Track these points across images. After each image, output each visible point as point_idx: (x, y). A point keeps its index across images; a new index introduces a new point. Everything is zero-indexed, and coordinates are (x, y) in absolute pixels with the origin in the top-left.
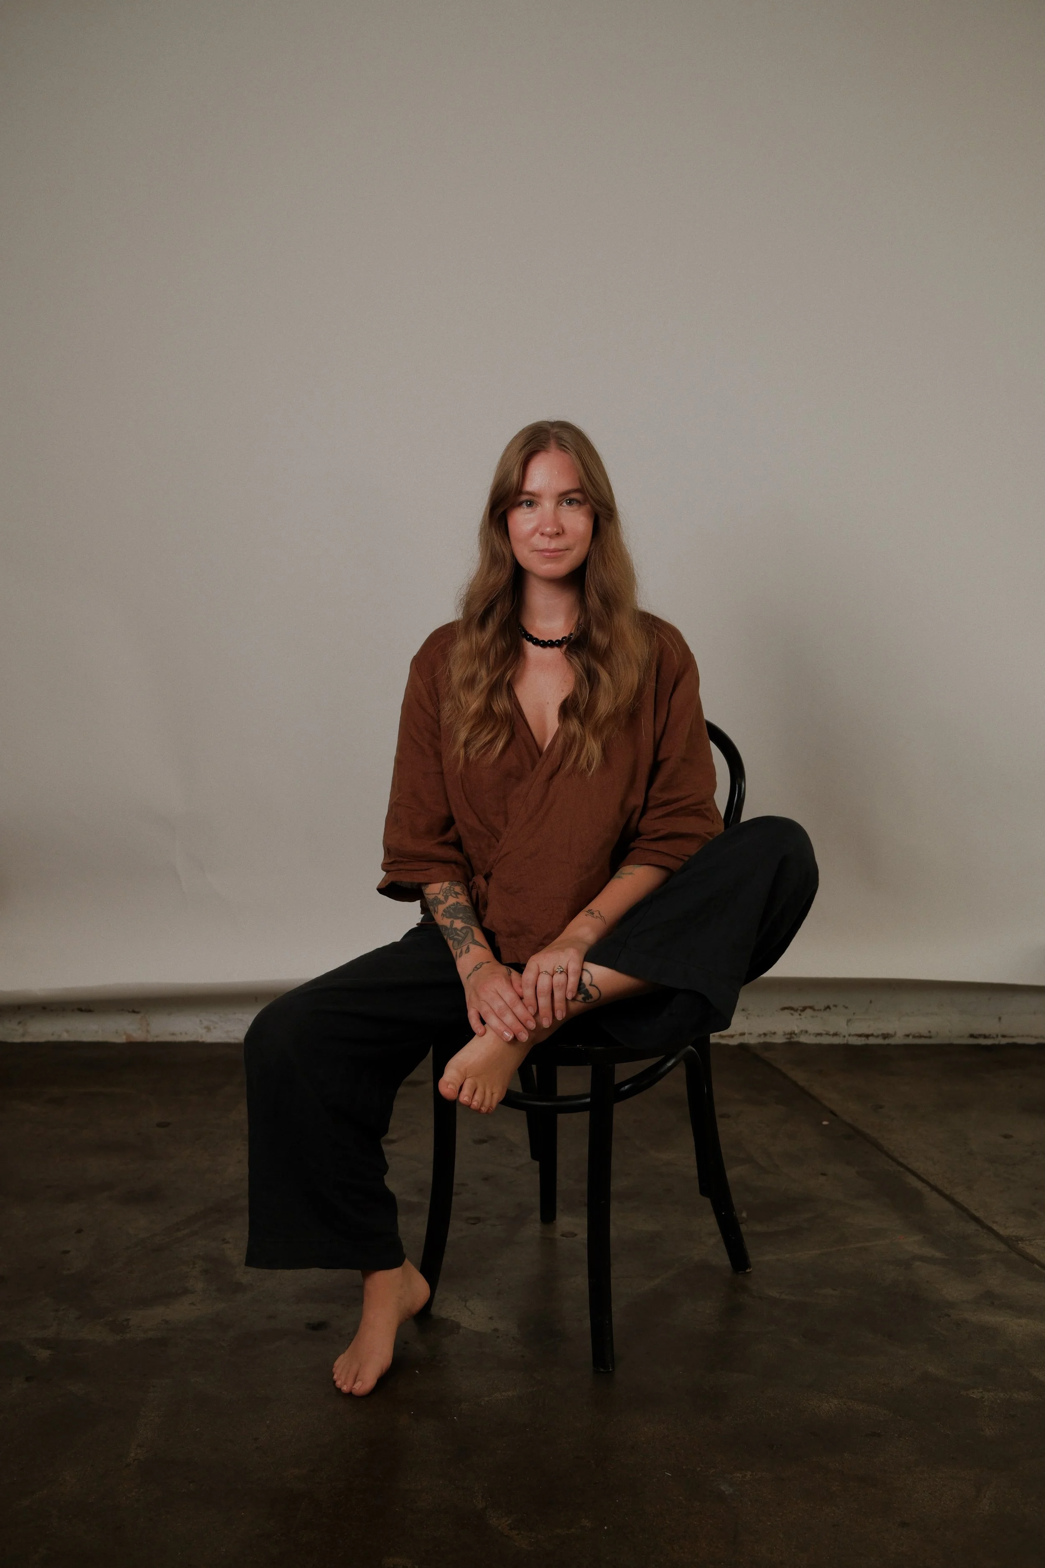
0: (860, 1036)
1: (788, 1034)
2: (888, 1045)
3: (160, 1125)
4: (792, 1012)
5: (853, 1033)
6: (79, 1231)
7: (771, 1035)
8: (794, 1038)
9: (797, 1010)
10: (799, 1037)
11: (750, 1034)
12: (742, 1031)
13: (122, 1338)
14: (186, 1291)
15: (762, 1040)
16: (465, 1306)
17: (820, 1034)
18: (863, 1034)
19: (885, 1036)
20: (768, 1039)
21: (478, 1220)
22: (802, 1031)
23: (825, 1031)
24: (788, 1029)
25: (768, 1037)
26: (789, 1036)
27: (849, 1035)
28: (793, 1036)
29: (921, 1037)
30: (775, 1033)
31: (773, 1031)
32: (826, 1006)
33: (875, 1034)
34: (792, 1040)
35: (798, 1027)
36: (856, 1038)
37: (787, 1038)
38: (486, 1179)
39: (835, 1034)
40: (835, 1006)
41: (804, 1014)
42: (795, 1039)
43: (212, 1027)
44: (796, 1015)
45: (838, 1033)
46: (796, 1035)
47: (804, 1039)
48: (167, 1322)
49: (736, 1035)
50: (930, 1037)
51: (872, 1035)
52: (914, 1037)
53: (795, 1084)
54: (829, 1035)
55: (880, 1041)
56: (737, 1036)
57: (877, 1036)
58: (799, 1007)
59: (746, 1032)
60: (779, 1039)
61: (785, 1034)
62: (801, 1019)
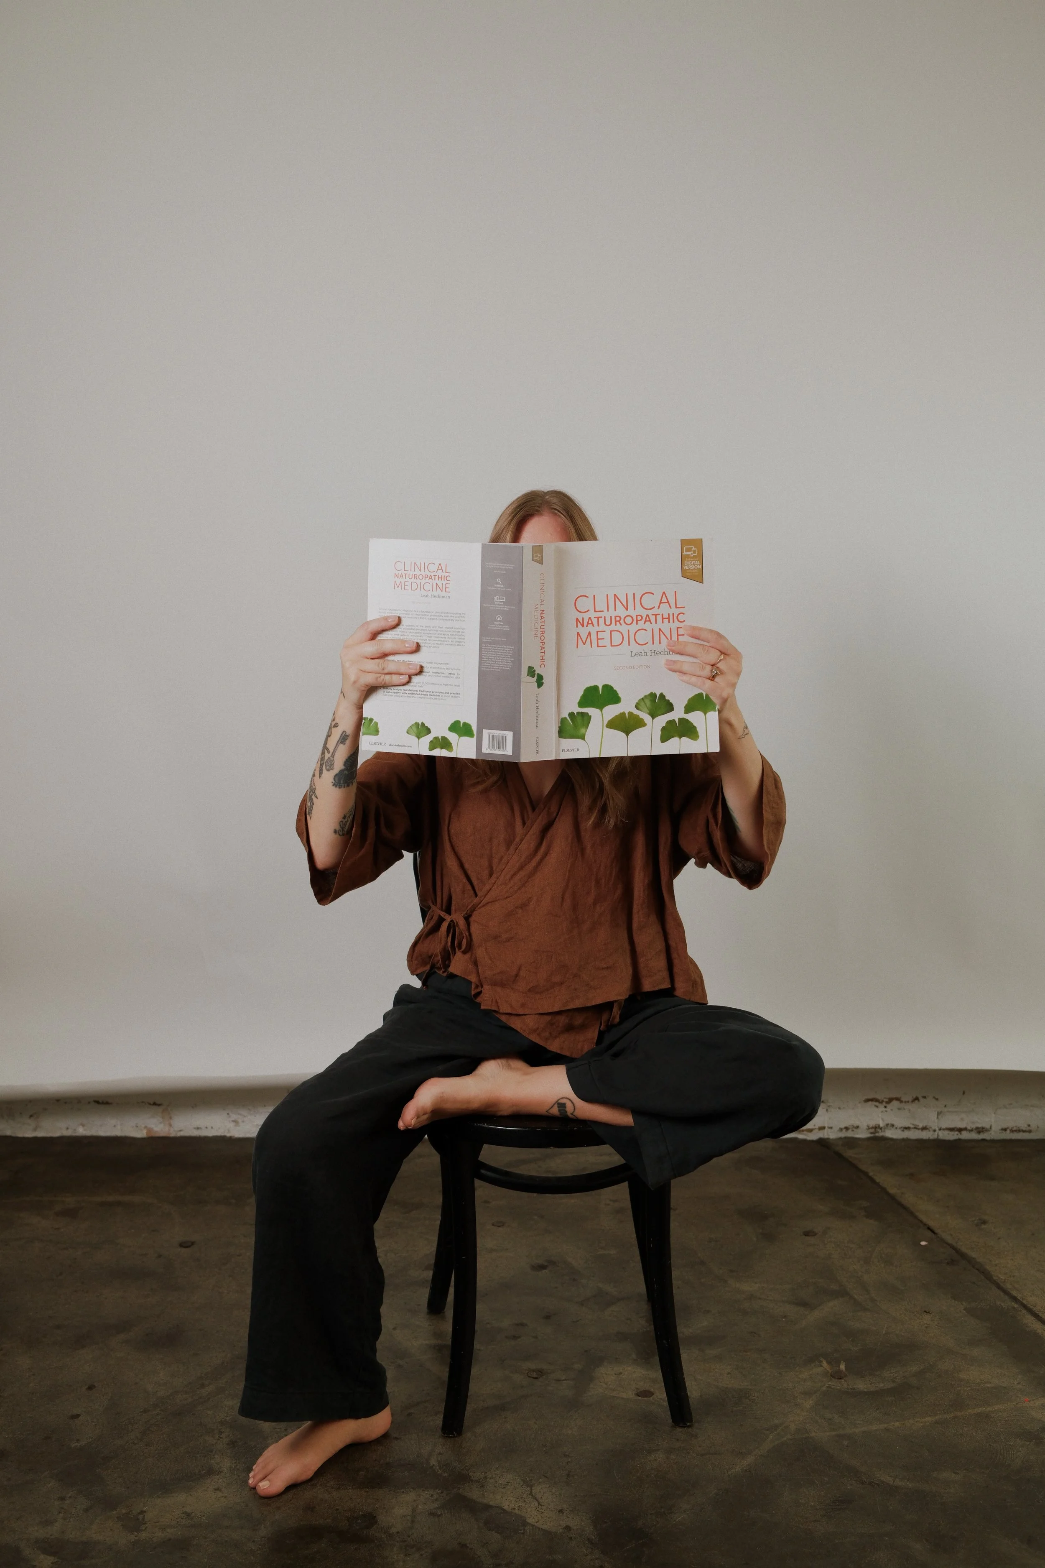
0: (952, 1130)
1: (872, 1128)
2: (983, 1140)
3: (182, 1245)
4: (877, 1104)
5: (944, 1127)
6: (91, 1388)
7: (854, 1129)
8: (879, 1132)
9: (883, 1101)
10: (884, 1131)
11: (831, 1128)
12: (821, 1125)
13: (137, 1538)
14: (210, 1472)
15: (843, 1134)
16: (531, 1494)
17: (908, 1128)
18: (956, 1128)
19: (980, 1130)
20: (850, 1134)
21: (541, 1373)
22: (887, 1125)
23: (913, 1125)
24: (872, 1123)
25: (850, 1130)
26: (873, 1130)
27: (940, 1129)
28: (878, 1130)
29: (1019, 1131)
30: (858, 1127)
31: (855, 1125)
32: (914, 1097)
33: (969, 1128)
34: (877, 1134)
35: (883, 1120)
36: (947, 1132)
37: (871, 1133)
38: (548, 1317)
39: (924, 1128)
40: (924, 1097)
41: (889, 1106)
42: (880, 1134)
43: (240, 1121)
44: (881, 1108)
45: (928, 1127)
46: (881, 1129)
47: (889, 1134)
48: (188, 1515)
49: (815, 1129)
50: (1030, 1131)
51: (965, 1129)
52: (1012, 1131)
53: (884, 1190)
54: (919, 1129)
55: (974, 1136)
56: (817, 1130)
57: (971, 1131)
58: (885, 1098)
59: (826, 1125)
60: (862, 1134)
61: (869, 1128)
62: (886, 1111)
